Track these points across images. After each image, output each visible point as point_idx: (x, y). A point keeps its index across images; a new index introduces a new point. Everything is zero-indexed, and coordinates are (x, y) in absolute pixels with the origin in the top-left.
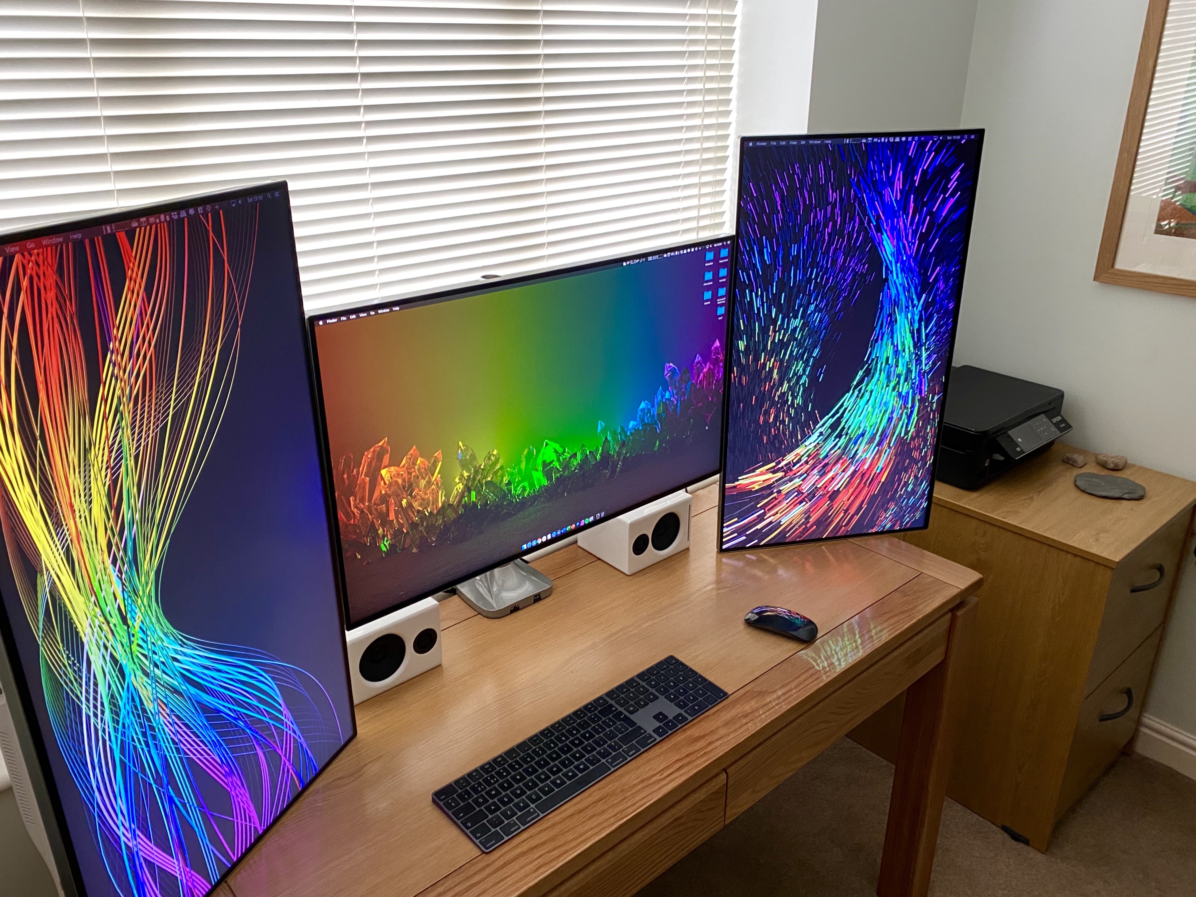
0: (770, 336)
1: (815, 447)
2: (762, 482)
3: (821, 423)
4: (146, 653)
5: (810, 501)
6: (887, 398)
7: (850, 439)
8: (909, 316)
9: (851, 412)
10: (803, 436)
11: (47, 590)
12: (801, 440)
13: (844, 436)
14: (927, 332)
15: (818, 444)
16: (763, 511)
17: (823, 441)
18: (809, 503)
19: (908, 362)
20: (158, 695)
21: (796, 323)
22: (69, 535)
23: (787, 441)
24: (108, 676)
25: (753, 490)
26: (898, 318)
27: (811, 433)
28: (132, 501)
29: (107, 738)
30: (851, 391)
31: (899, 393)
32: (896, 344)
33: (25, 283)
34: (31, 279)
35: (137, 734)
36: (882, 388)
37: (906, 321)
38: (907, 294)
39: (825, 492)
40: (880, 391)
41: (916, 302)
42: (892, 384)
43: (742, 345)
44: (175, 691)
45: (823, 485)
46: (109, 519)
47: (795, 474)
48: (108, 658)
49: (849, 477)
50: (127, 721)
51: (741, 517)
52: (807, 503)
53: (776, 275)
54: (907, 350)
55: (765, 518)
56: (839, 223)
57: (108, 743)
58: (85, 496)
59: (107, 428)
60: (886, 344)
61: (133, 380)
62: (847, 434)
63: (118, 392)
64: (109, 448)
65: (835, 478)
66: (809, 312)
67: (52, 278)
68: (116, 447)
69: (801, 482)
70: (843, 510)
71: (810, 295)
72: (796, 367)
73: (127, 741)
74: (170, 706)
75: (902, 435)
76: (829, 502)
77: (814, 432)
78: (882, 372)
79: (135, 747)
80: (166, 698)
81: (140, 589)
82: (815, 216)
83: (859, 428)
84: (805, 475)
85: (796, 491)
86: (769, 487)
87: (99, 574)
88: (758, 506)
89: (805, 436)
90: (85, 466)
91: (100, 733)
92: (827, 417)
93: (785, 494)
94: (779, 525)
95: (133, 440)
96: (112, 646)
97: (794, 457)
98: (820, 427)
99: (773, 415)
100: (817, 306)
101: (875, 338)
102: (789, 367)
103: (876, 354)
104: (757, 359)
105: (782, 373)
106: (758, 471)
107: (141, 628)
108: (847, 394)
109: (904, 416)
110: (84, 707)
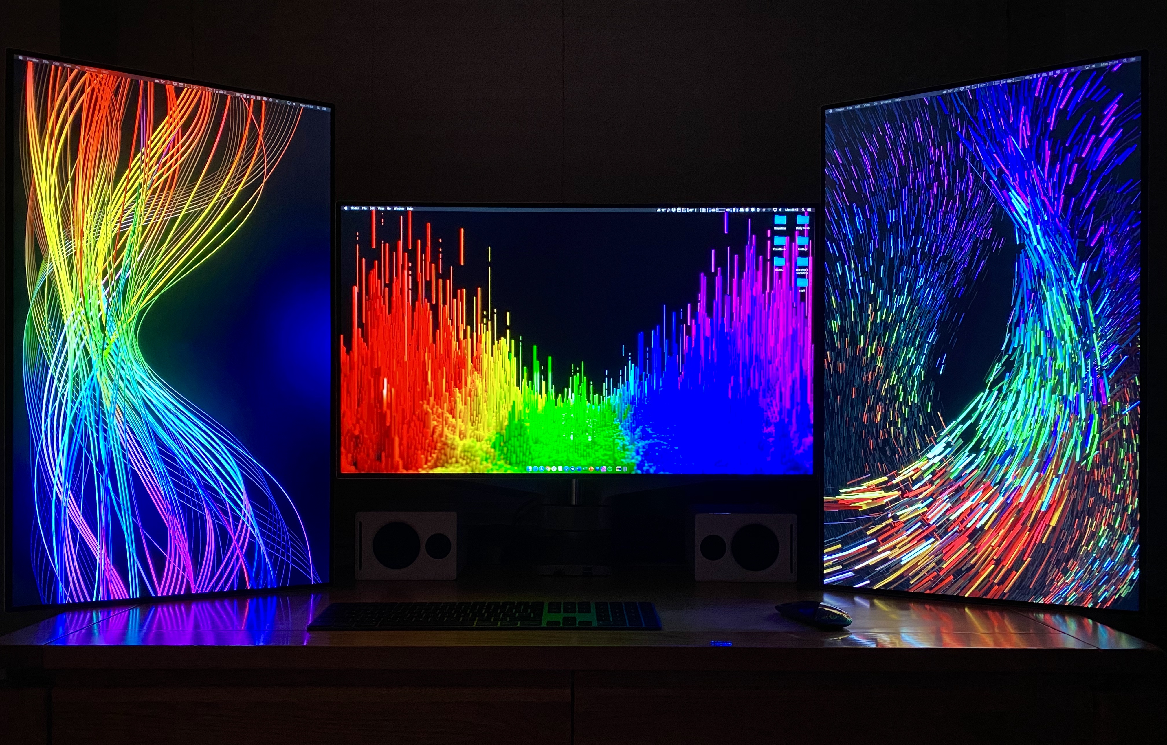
0: (869, 315)
1: (941, 461)
2: (871, 501)
3: (947, 430)
4: (115, 363)
5: (941, 538)
6: (1044, 404)
7: (993, 457)
8: (1064, 291)
9: (990, 418)
10: (923, 444)
11: (47, 274)
12: (921, 451)
13: (984, 452)
14: (1097, 312)
15: (945, 457)
16: (874, 541)
17: (953, 455)
18: (940, 541)
19: (1070, 354)
20: (117, 401)
21: (903, 300)
22: (75, 249)
23: (902, 448)
24: (77, 358)
25: (860, 510)
26: (1048, 295)
27: (934, 442)
28: (133, 254)
29: (64, 402)
30: (987, 391)
31: (1063, 397)
32: (1048, 329)
33: (88, 90)
34: (93, 90)
35: (90, 416)
36: (1035, 389)
37: (1059, 297)
38: (1056, 263)
39: (962, 527)
40: (1031, 392)
41: (1072, 273)
42: (1050, 384)
43: (835, 326)
44: (134, 408)
45: (958, 517)
46: (110, 255)
47: (916, 496)
48: (81, 347)
49: (996, 511)
50: (84, 402)
51: (846, 543)
52: (937, 540)
53: (872, 244)
54: (1068, 338)
55: (879, 551)
56: (946, 182)
57: (64, 407)
58: (95, 231)
59: (125, 197)
60: (1033, 329)
61: (155, 177)
62: (987, 449)
63: (140, 180)
64: (123, 211)
65: (976, 510)
66: (917, 287)
67: (109, 94)
68: (129, 212)
69: (926, 509)
70: (993, 559)
71: (917, 267)
72: (906, 354)
73: (80, 417)
74: (126, 416)
75: (1077, 459)
76: (969, 544)
77: (938, 441)
78: (1032, 367)
79: (86, 426)
80: (124, 408)
81: (123, 315)
82: (916, 177)
83: (1007, 442)
84: (931, 499)
85: (920, 521)
86: (881, 508)
87: (91, 286)
88: (868, 533)
89: (926, 447)
90: (100, 212)
91: (59, 395)
92: (954, 423)
93: (904, 523)
94: (898, 565)
95: (145, 215)
96: (87, 340)
97: (913, 473)
98: (946, 435)
99: (880, 413)
100: (926, 280)
101: (1015, 320)
102: (896, 354)
103: (1019, 342)
104: (854, 343)
105: (888, 361)
106: (865, 486)
107: (115, 342)
108: (982, 394)
109: (1076, 431)
110: (52, 367)
